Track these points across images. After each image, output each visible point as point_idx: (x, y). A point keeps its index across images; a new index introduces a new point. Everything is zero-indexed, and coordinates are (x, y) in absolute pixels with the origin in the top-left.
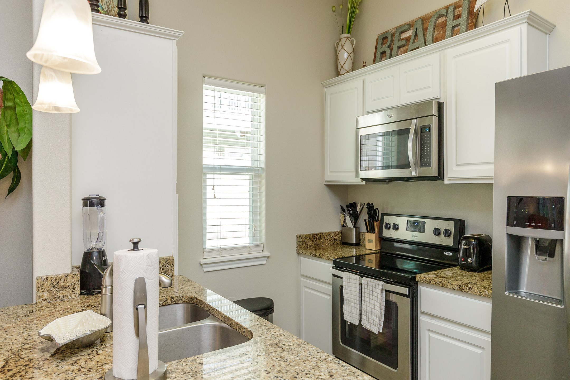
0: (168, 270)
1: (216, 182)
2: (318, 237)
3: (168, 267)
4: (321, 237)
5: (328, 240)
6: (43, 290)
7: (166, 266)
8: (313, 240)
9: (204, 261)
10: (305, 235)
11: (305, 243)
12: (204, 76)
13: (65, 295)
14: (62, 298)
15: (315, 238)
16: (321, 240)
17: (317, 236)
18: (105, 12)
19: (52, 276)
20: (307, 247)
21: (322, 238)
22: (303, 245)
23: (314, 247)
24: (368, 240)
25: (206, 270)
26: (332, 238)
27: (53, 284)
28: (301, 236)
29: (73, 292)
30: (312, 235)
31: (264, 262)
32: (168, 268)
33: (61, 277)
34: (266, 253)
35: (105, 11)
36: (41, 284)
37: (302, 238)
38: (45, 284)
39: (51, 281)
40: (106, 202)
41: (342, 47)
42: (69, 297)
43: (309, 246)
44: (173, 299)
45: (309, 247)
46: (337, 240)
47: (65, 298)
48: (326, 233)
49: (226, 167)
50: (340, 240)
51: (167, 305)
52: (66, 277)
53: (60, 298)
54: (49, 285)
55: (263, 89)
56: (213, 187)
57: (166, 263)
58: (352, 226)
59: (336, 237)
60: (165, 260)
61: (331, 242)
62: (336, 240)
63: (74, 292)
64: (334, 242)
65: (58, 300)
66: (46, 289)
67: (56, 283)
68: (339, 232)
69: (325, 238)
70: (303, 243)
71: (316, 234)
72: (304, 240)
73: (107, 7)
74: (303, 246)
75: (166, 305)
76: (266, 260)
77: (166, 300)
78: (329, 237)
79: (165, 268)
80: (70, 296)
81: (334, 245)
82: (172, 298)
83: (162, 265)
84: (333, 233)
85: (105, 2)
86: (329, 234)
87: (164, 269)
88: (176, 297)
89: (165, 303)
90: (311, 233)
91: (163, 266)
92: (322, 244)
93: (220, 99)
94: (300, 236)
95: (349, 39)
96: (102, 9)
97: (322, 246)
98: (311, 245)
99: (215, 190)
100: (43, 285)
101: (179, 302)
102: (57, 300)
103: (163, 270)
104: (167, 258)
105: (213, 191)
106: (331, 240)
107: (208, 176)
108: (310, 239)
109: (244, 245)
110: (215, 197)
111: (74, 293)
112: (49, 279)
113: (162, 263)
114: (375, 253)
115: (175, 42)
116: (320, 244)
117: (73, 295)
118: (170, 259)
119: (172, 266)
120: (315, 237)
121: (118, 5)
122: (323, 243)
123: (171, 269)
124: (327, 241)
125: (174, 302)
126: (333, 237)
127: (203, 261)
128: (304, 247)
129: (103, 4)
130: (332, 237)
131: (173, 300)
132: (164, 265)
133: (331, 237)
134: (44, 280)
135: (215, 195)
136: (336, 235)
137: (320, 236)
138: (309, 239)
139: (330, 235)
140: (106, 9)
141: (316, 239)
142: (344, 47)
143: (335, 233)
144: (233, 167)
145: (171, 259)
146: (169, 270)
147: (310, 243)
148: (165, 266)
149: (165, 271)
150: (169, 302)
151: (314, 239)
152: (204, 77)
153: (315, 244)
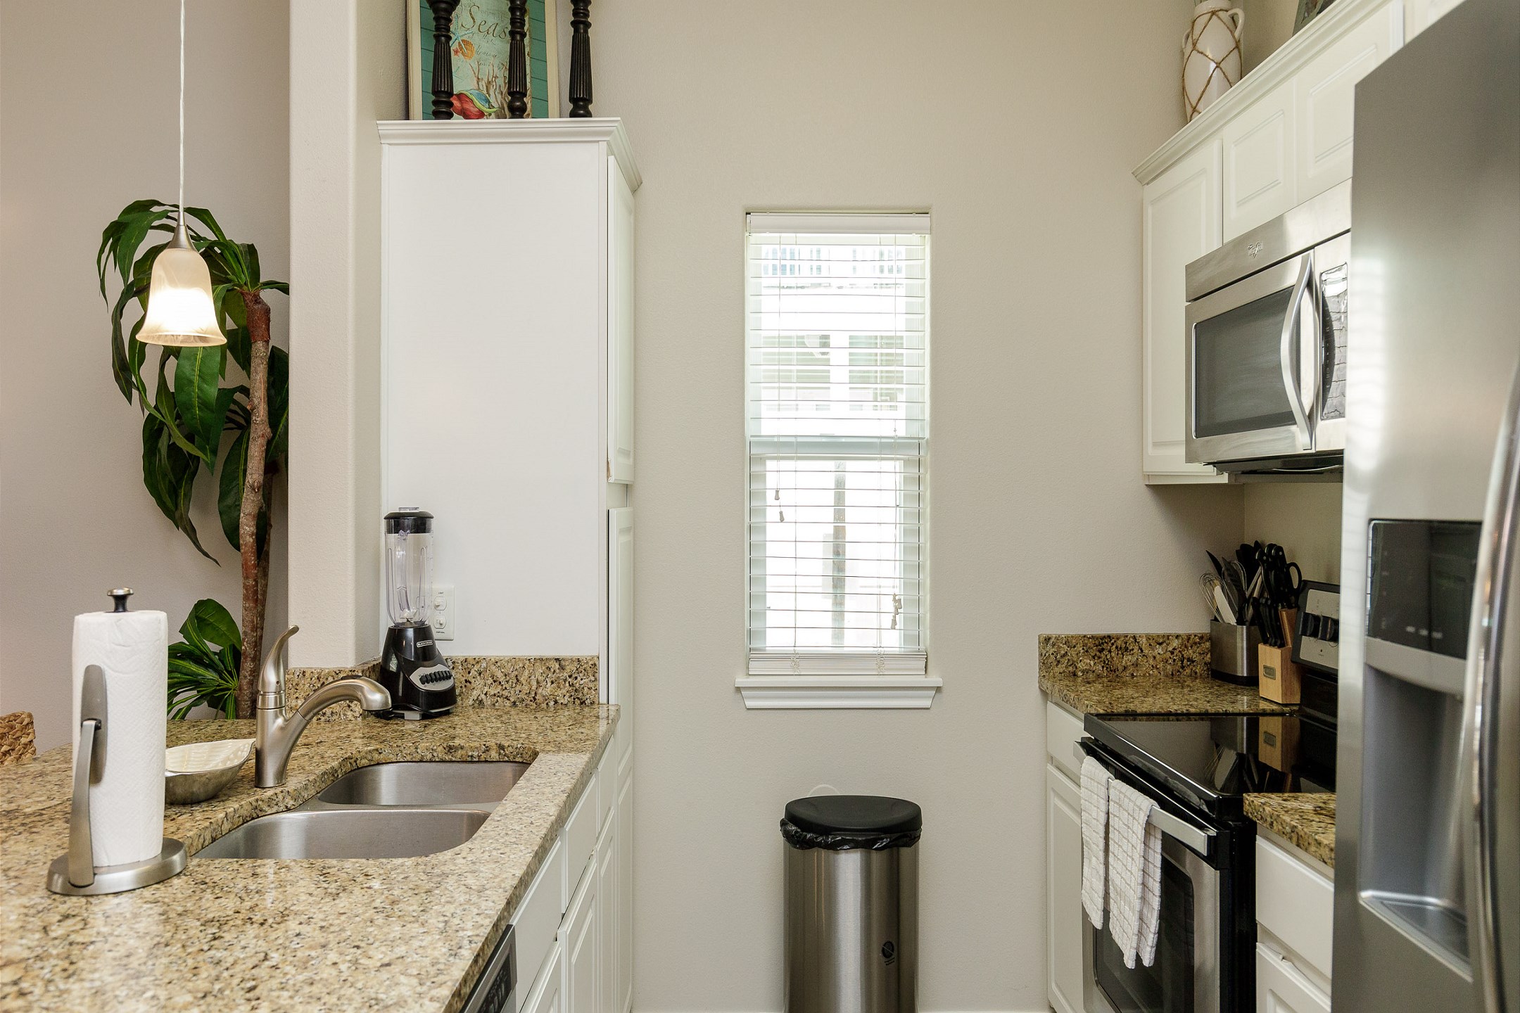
0: (583, 688)
1: (787, 480)
2: (1117, 647)
3: (582, 679)
4: (1126, 649)
5: (1155, 657)
6: (297, 695)
7: (579, 679)
8: (1098, 653)
9: (749, 680)
10: (1067, 637)
11: (1065, 661)
12: (748, 211)
13: (334, 711)
14: (329, 717)
15: (1103, 649)
16: (1130, 657)
17: (1113, 644)
18: (495, 110)
19: (313, 670)
20: (1075, 675)
21: (1133, 650)
22: (1057, 665)
23: (1099, 676)
24: (1264, 668)
25: (750, 704)
26: (1172, 653)
27: (314, 686)
28: (1050, 639)
29: (349, 706)
30: (1093, 637)
31: (926, 703)
32: (582, 682)
33: (329, 673)
34: (934, 679)
35: (496, 105)
36: (294, 684)
37: (1053, 645)
38: (301, 684)
39: (311, 679)
40: (434, 524)
41: (1194, 44)
42: (342, 716)
43: (1083, 672)
44: (504, 750)
45: (1080, 674)
46: (1193, 662)
47: (335, 717)
48: (1149, 637)
49: (824, 440)
50: (1205, 663)
51: (490, 762)
52: (337, 674)
53: (326, 717)
54: (307, 686)
55: (924, 220)
56: (777, 492)
57: (577, 669)
58: (1233, 621)
59: (1189, 653)
60: (576, 664)
61: (1169, 667)
62: (1189, 660)
63: (351, 708)
64: (1183, 667)
65: (323, 718)
66: (302, 694)
67: (319, 685)
68: (1201, 638)
69: (1146, 651)
70: (1059, 662)
71: (1109, 637)
72: (1063, 652)
73: (500, 96)
74: (1061, 668)
75: (486, 761)
76: (930, 697)
77: (488, 750)
78: (1160, 650)
79: (575, 682)
80: (345, 715)
81: (1182, 676)
82: (501, 747)
83: (570, 674)
84: (1177, 637)
85: (496, 89)
86: (1162, 640)
87: (572, 684)
88: (509, 746)
89: (484, 755)
90: (1089, 632)
91: (570, 676)
92: (1131, 669)
93: (815, 264)
94: (1047, 639)
95: (1221, 14)
96: (487, 105)
97: (1132, 675)
98: (1088, 668)
99: (782, 501)
100: (297, 685)
101: (517, 760)
102: (320, 719)
103: (570, 685)
104: (581, 659)
105: (777, 503)
106: (1170, 661)
107: (771, 465)
108: (1087, 651)
109: (874, 651)
110: (782, 520)
111: (352, 710)
112: (307, 675)
113: (569, 671)
114: (1282, 714)
115: (603, 145)
116: (1125, 668)
117: (349, 713)
118: (587, 663)
119: (593, 679)
120: (1101, 644)
121: (509, 88)
122: (1136, 665)
123: (590, 686)
124: (1151, 662)
125: (506, 759)
126: (1176, 652)
127: (741, 681)
128: (1064, 672)
129: (492, 92)
130: (1174, 649)
131: (502, 752)
132: (574, 676)
133: (1170, 649)
134: (298, 676)
135: (781, 513)
136: (1189, 645)
137: (1126, 643)
138: (1081, 649)
139: (1165, 644)
140: (499, 102)
141: (1110, 651)
142: (1199, 46)
143: (1188, 641)
144: (843, 440)
145: (591, 663)
146: (586, 688)
147: (1085, 663)
148: (576, 678)
149: (574, 688)
150: (494, 755)
151: (1101, 651)
152: (750, 214)
153: (1103, 667)
